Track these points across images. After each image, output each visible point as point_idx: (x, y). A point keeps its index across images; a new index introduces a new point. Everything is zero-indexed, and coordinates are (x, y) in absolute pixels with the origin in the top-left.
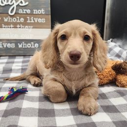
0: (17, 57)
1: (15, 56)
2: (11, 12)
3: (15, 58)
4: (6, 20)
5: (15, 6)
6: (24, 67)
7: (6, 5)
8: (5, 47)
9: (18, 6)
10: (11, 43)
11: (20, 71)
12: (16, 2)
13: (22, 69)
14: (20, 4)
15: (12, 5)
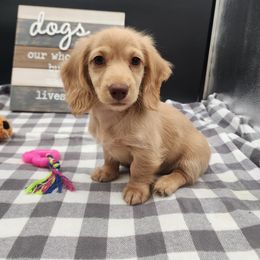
0: (68, 115)
1: (66, 113)
2: (64, 45)
3: (64, 117)
4: (54, 57)
5: (69, 36)
6: (73, 136)
7: (56, 34)
8: (51, 98)
9: (74, 36)
10: (60, 93)
11: (67, 141)
12: (72, 30)
13: (70, 138)
14: (78, 34)
15: (64, 35)
